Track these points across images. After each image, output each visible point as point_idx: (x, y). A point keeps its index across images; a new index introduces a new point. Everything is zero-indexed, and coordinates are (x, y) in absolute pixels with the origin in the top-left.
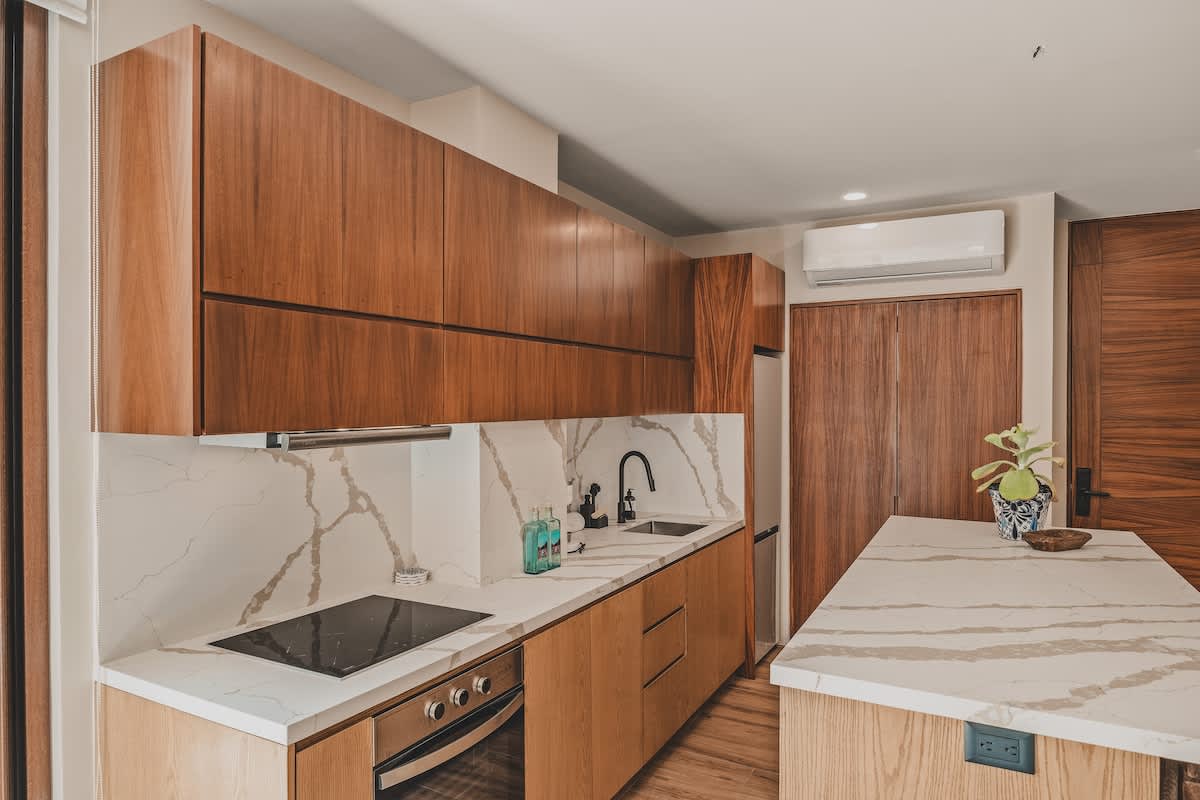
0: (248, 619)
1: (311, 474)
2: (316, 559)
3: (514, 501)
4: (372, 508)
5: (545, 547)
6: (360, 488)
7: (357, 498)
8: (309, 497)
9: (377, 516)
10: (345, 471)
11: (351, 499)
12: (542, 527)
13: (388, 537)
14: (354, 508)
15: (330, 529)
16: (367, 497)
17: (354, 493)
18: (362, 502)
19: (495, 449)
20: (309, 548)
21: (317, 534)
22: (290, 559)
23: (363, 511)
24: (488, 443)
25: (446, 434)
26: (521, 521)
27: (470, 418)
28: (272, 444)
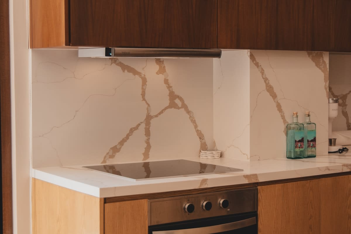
1: (144, 81)
2: (148, 133)
3: (279, 107)
4: (185, 106)
5: (302, 141)
6: (176, 93)
7: (175, 99)
8: (143, 95)
9: (188, 112)
10: (166, 81)
11: (170, 100)
12: (301, 128)
13: (196, 127)
14: (173, 105)
15: (156, 116)
16: (181, 99)
17: (173, 96)
18: (177, 101)
19: (262, 69)
20: (143, 126)
21: (149, 118)
22: (132, 131)
23: (179, 108)
24: (257, 65)
25: (218, 55)
26: (285, 121)
27: (238, 46)
28: (108, 53)
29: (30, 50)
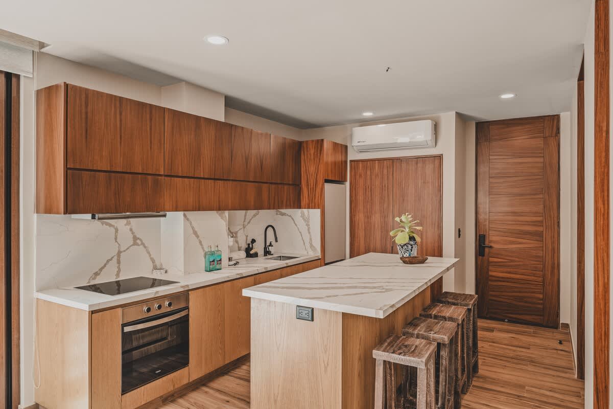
0: (91, 282)
1: (117, 230)
2: (119, 262)
3: (200, 242)
4: (143, 244)
5: (214, 261)
6: (138, 236)
7: (136, 240)
8: (116, 239)
9: (145, 247)
10: (131, 230)
11: (134, 240)
12: (212, 253)
13: (150, 255)
14: (135, 244)
15: (124, 251)
16: (141, 240)
17: (135, 238)
18: (138, 241)
19: (191, 222)
20: (115, 260)
21: (119, 253)
22: (108, 261)
23: (139, 245)
24: (188, 219)
25: (165, 216)
26: (204, 250)
27: (176, 210)
28: (93, 217)
29: (35, 215)
